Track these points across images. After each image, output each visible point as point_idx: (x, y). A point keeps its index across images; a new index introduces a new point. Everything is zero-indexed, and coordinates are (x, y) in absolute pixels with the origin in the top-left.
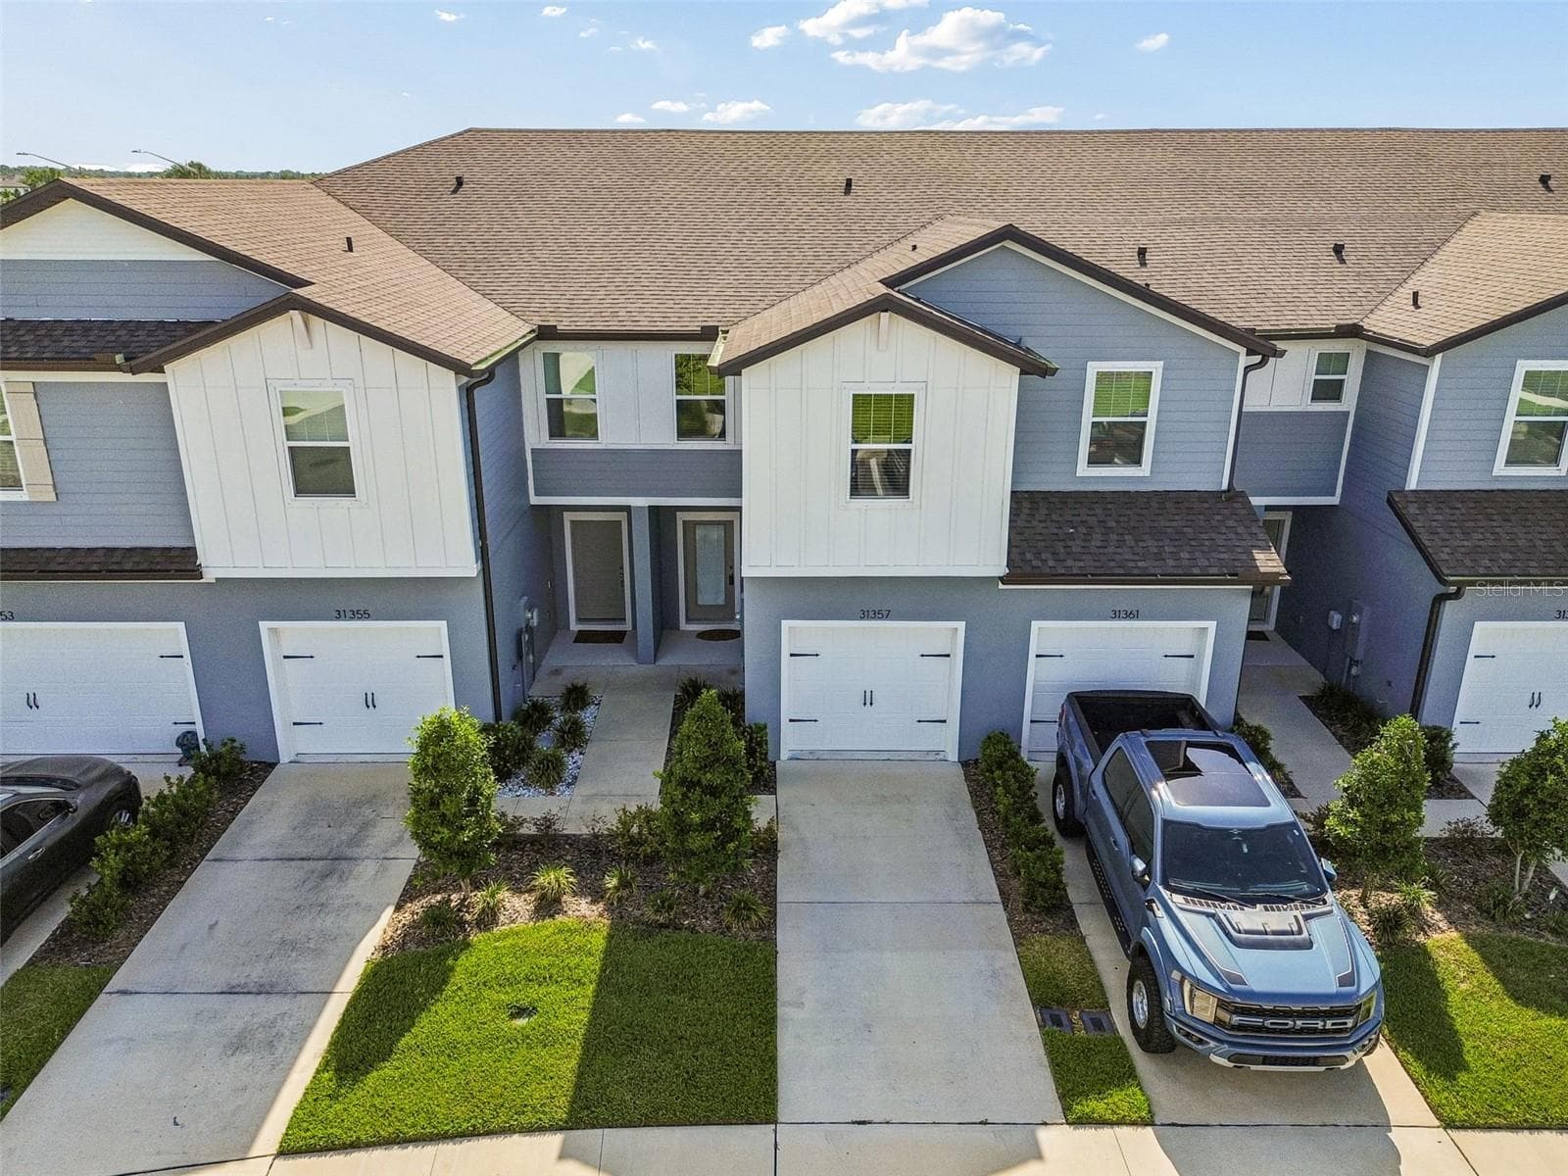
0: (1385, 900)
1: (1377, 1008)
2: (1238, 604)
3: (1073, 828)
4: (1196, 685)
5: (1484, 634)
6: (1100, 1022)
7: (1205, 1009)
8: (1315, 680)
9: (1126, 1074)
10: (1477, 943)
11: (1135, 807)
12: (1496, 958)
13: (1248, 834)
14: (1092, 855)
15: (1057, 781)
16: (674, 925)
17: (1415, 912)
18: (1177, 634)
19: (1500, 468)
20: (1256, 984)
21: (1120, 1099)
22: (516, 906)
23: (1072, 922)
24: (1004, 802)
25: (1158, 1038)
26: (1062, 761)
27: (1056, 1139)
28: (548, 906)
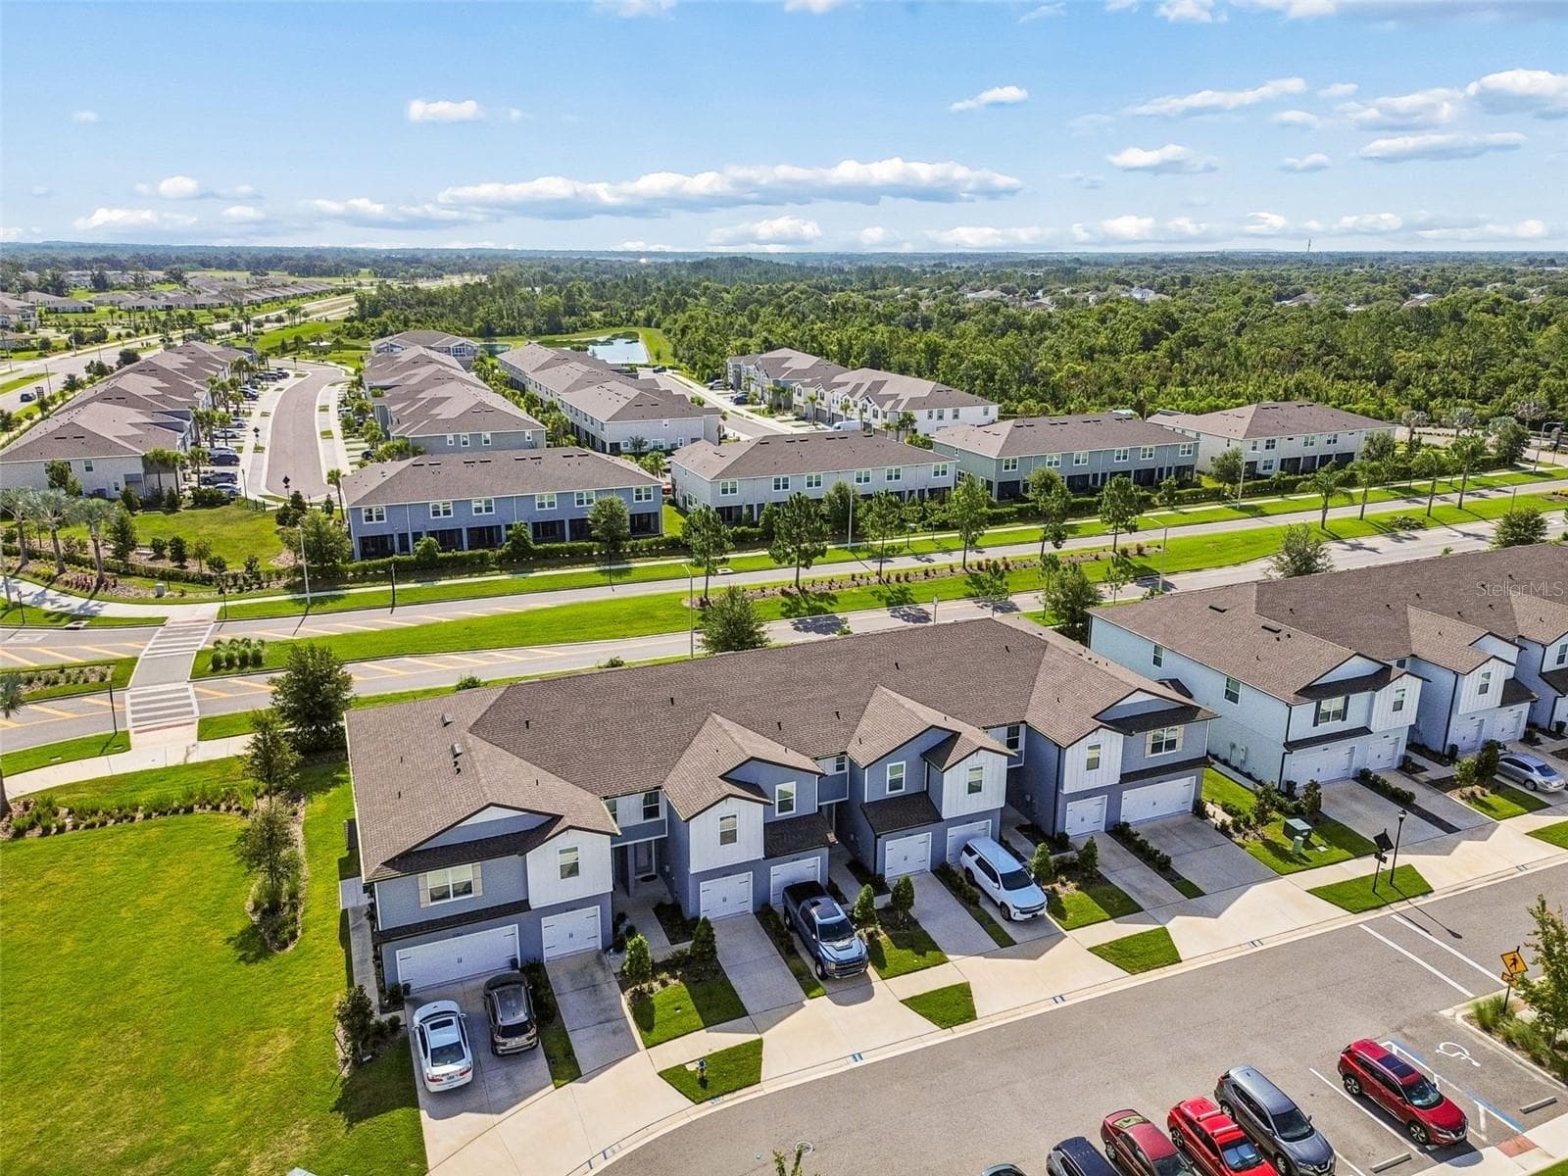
0: (870, 930)
1: (867, 957)
2: (826, 851)
3: (792, 927)
4: (816, 875)
5: (889, 844)
6: (811, 977)
7: (833, 967)
8: (849, 856)
9: (819, 986)
10: (890, 937)
11: (810, 920)
12: (893, 938)
13: (837, 924)
14: (800, 935)
15: (785, 915)
16: (700, 980)
17: (876, 932)
18: (811, 861)
19: (888, 792)
20: (842, 958)
21: (819, 991)
22: (656, 985)
23: (798, 954)
24: (773, 925)
25: (824, 977)
26: (786, 908)
27: (807, 1002)
28: (664, 984)
